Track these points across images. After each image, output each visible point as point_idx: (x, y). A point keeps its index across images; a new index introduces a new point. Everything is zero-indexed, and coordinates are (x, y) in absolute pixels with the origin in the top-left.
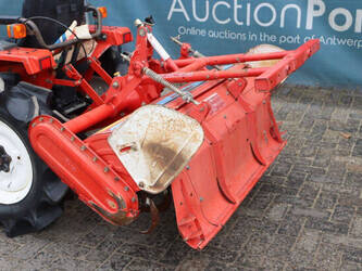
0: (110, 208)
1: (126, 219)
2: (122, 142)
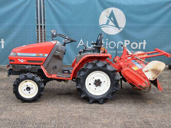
2: (145, 70)
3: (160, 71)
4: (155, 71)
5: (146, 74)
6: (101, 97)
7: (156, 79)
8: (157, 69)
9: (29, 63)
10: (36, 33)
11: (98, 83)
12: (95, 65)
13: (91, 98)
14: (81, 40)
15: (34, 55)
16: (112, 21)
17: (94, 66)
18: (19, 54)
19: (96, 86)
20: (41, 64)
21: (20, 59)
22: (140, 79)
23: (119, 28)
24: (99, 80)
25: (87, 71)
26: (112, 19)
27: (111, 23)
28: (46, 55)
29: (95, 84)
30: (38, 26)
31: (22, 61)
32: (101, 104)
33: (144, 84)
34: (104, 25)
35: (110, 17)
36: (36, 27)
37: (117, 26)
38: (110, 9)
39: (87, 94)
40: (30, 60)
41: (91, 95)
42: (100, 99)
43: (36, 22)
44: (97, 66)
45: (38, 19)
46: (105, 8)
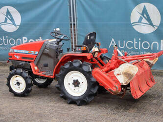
0: (114, 90)
1: (118, 92)
2: (117, 73)
3: (132, 76)
4: (127, 75)
5: (117, 77)
6: (78, 98)
7: (129, 83)
8: (130, 72)
9: (23, 60)
10: (70, 31)
11: (76, 83)
12: (71, 64)
13: (70, 98)
14: (113, 40)
15: (27, 52)
16: (146, 18)
17: (70, 66)
18: (15, 51)
19: (75, 87)
20: (33, 61)
21: (16, 55)
22: (110, 82)
23: (153, 26)
24: (77, 81)
25: (65, 70)
26: (145, 15)
27: (144, 20)
28: (37, 53)
29: (73, 84)
30: (71, 25)
31: (18, 57)
32: (78, 105)
33: (114, 88)
34: (137, 23)
35: (143, 14)
36: (70, 26)
37: (151, 24)
38: (142, 5)
39: (65, 94)
40: (24, 57)
41: (68, 95)
42: (78, 100)
43: (69, 21)
44: (73, 65)
45: (71, 17)
46: (136, 3)
